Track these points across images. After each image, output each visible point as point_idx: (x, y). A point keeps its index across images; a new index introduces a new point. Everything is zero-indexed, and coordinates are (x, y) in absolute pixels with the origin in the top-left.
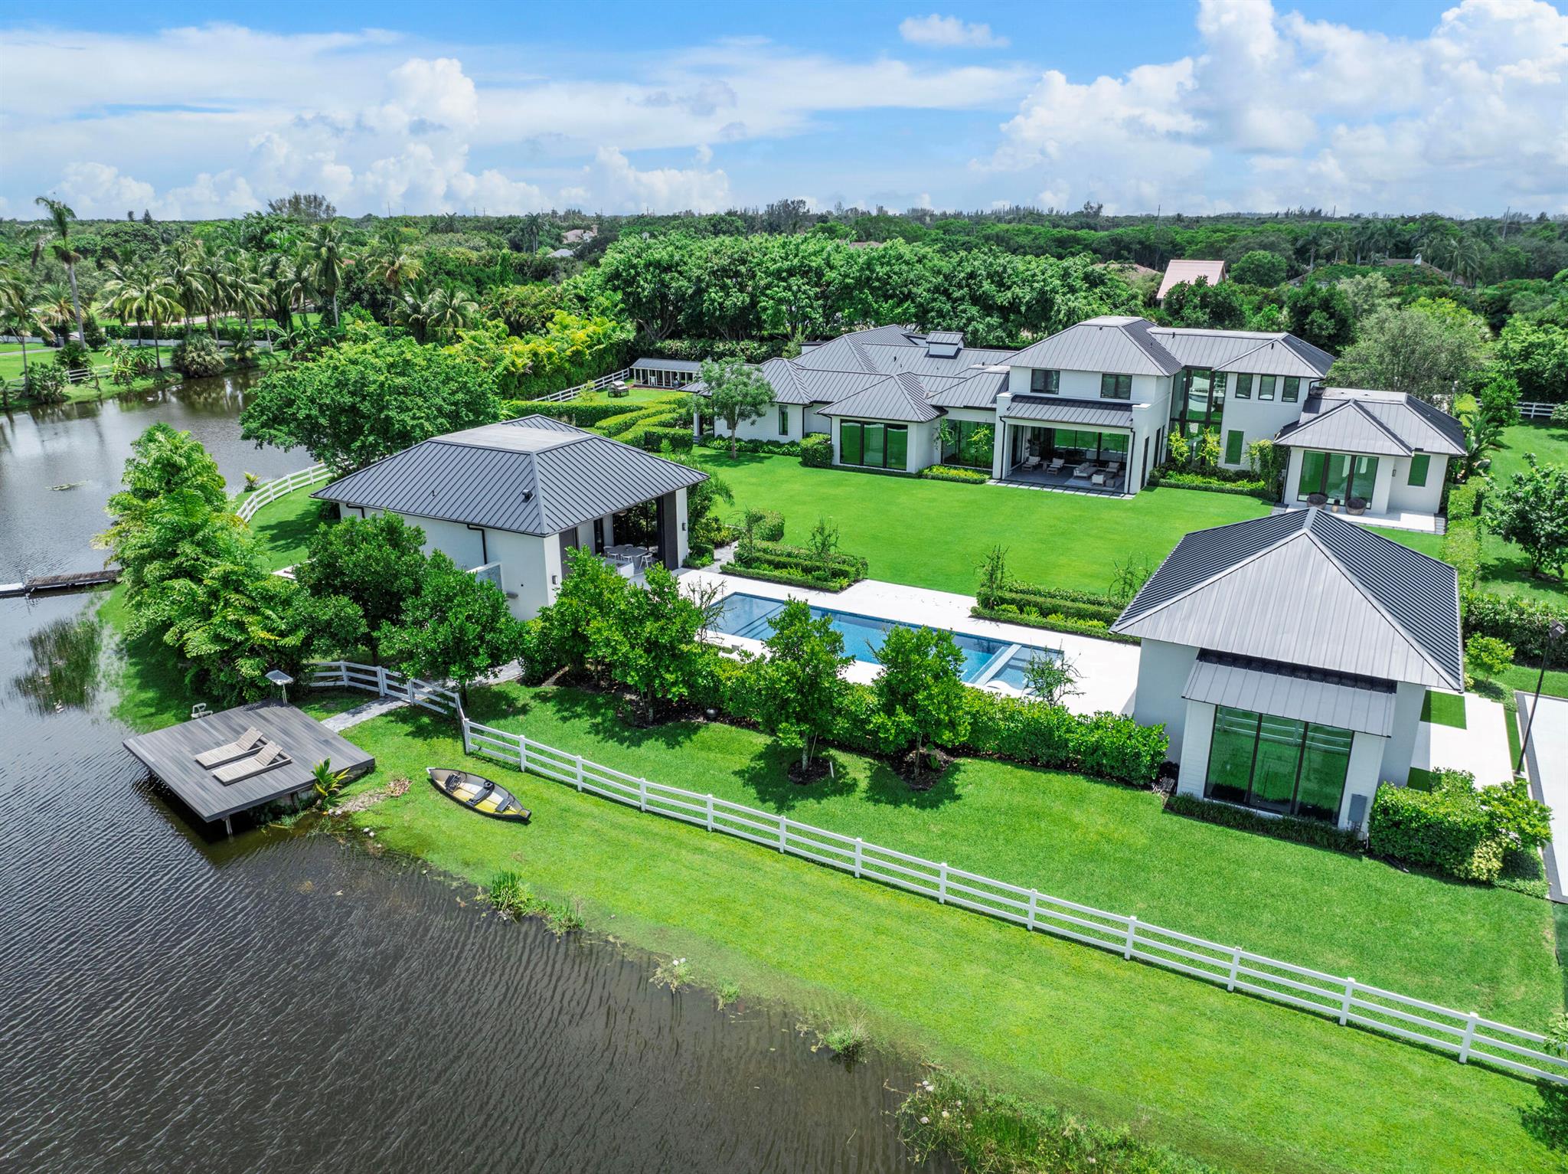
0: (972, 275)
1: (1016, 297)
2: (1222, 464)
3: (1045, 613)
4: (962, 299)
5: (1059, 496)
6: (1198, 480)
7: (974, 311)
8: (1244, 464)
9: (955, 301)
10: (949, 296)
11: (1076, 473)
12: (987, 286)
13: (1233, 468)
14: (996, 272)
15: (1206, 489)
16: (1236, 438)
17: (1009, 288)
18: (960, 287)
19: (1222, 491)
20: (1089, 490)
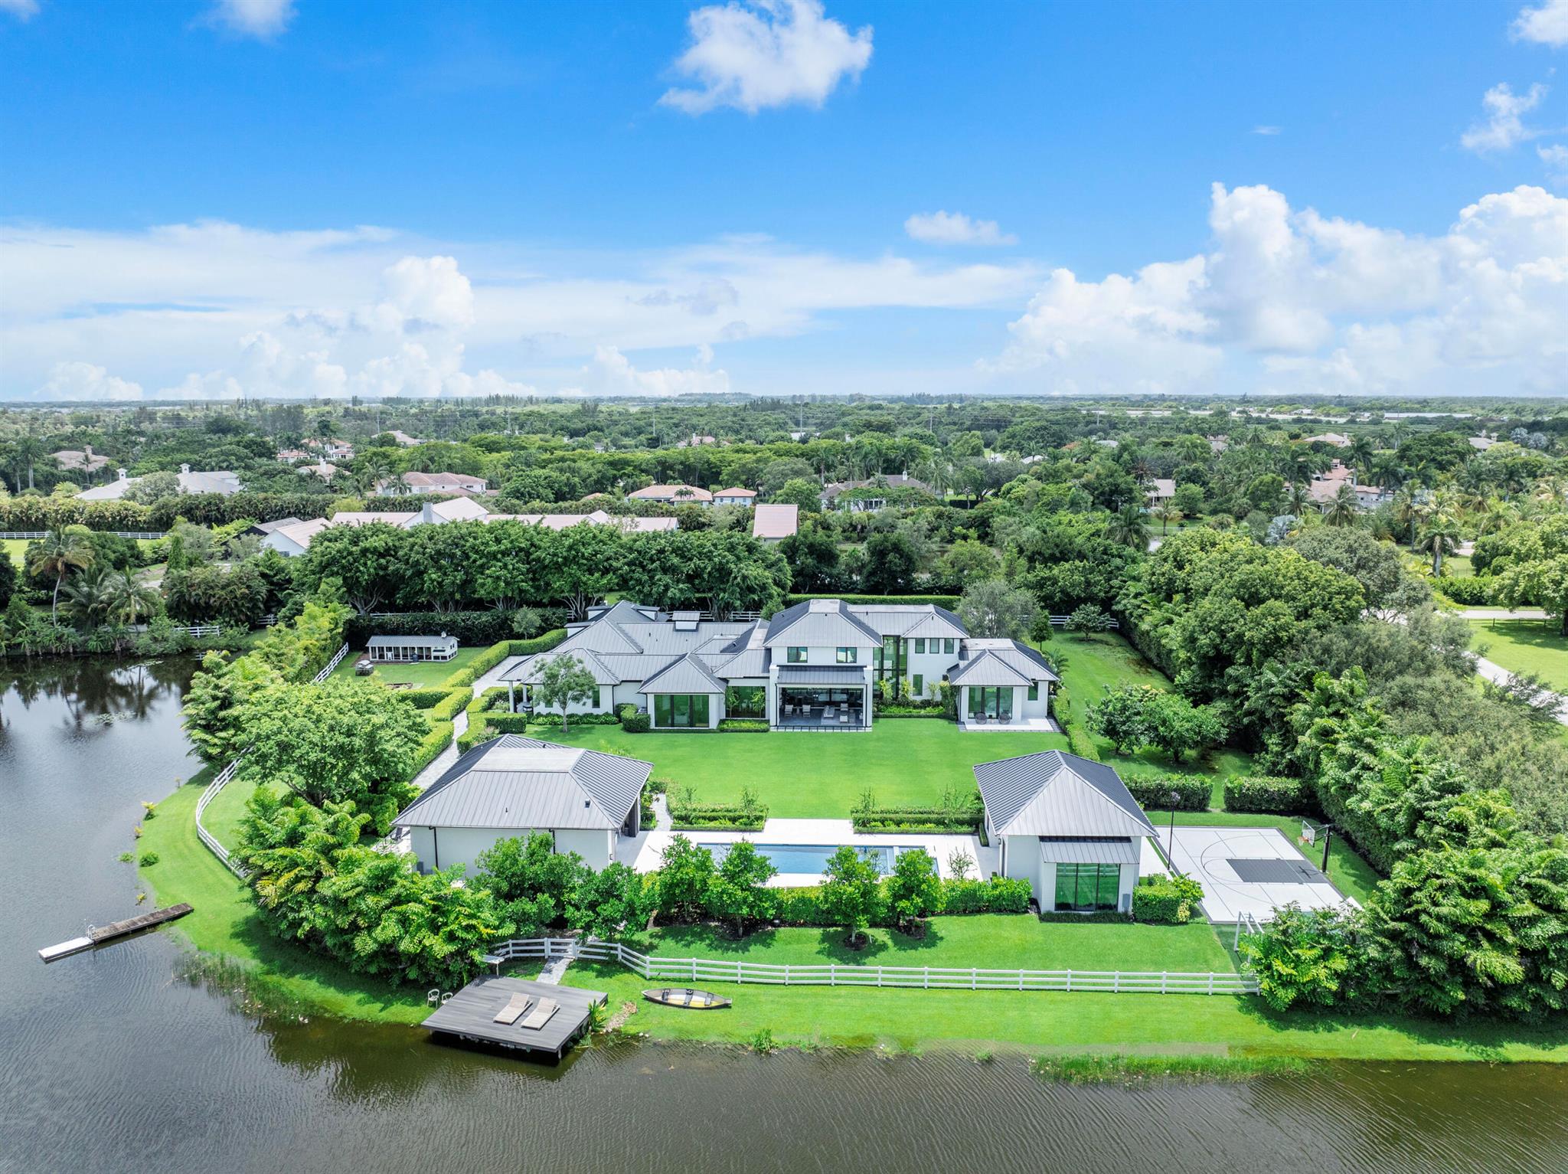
0: (662, 551)
1: (697, 567)
2: (911, 697)
3: (898, 823)
4: (655, 570)
5: (827, 736)
6: (902, 711)
7: (667, 579)
8: (926, 695)
9: (650, 571)
10: (643, 567)
11: (826, 715)
12: (676, 560)
13: (918, 699)
14: (678, 547)
15: (910, 717)
16: (918, 680)
17: (691, 559)
18: (652, 561)
19: (920, 717)
20: (841, 728)
